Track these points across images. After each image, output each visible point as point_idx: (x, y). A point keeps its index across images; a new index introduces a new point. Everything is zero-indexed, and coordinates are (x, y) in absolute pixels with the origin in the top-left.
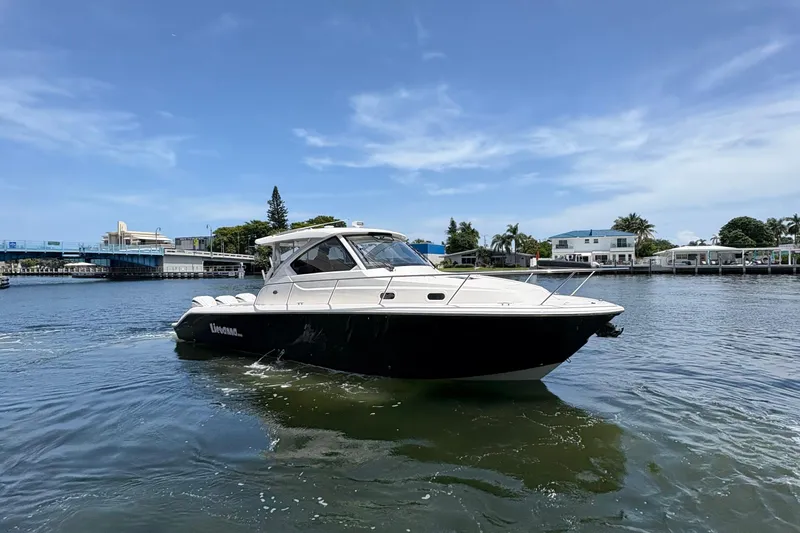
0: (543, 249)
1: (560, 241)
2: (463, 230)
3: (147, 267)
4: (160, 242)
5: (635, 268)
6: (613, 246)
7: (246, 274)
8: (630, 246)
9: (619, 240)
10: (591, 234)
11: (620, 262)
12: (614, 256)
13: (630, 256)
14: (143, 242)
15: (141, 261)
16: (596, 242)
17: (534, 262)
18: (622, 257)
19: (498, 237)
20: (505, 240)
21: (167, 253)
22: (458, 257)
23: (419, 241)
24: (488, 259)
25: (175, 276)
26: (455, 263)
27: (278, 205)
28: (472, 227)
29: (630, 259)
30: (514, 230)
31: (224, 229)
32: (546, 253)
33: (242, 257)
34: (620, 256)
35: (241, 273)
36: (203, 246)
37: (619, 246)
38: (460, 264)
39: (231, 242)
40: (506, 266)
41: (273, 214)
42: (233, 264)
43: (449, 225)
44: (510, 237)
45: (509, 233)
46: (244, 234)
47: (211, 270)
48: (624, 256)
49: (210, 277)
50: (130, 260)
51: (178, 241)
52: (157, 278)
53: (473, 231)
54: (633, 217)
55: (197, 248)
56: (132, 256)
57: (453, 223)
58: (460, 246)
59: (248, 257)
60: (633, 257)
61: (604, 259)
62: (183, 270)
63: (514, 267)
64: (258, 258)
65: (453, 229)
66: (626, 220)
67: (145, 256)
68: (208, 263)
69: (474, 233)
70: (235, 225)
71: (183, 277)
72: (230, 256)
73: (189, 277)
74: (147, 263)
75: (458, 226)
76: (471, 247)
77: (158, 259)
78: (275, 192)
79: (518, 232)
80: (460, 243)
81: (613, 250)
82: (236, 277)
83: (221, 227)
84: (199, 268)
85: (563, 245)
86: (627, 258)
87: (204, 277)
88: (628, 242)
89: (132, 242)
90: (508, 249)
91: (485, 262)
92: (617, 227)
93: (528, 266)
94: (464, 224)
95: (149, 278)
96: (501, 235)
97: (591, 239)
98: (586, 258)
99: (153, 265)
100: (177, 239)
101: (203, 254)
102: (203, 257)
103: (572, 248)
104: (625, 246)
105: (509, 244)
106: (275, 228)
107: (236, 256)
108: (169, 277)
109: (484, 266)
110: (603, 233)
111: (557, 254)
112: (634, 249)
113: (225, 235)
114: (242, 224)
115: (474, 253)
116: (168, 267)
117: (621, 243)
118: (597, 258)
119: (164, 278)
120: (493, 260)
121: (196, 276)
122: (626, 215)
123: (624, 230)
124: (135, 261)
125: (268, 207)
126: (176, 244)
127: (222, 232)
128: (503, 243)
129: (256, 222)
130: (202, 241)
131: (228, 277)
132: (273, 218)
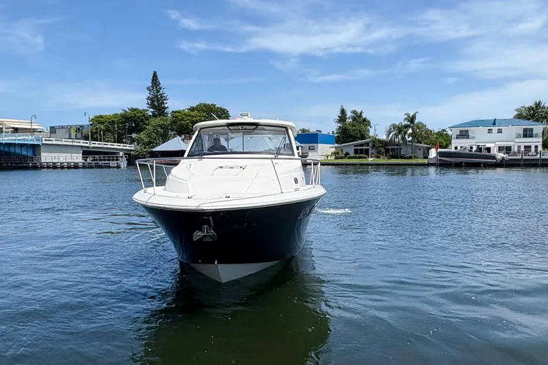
0: (442, 139)
1: (460, 131)
2: (354, 119)
3: (24, 156)
4: (34, 131)
5: (543, 160)
6: (519, 136)
7: (128, 164)
8: (537, 136)
9: (525, 130)
10: (494, 124)
11: (525, 154)
12: (519, 147)
13: (536, 147)
14: (16, 130)
15: (18, 151)
16: (500, 131)
17: (433, 153)
18: (528, 148)
19: (394, 126)
20: (401, 130)
21: (44, 142)
22: (350, 148)
23: (303, 131)
24: (383, 150)
25: (54, 167)
26: (347, 154)
27: (158, 92)
28: (364, 116)
29: (536, 151)
30: (412, 119)
31: (101, 117)
32: (445, 143)
33: (121, 146)
34: (525, 147)
35: (123, 163)
36: (79, 135)
37: (525, 136)
38: (352, 154)
39: (108, 130)
40: (402, 157)
41: (153, 101)
42: (112, 153)
43: (339, 113)
44: (407, 127)
45: (406, 122)
46: (121, 123)
47: (89, 161)
48: (530, 147)
49: (91, 167)
50: (6, 149)
51: (53, 130)
52: (35, 168)
53: (364, 120)
54: (538, 105)
55: (73, 136)
56: (9, 145)
57: (343, 112)
58: (351, 136)
59: (128, 147)
60: (540, 148)
61: (508, 149)
62: (62, 160)
63: (410, 158)
64: (138, 148)
65: (342, 118)
66: (530, 109)
67: (21, 145)
68: (87, 153)
69: (366, 122)
70: (112, 113)
71: (62, 167)
72: (109, 145)
73: (69, 167)
74: (24, 153)
75: (349, 114)
76: (363, 137)
77: (35, 148)
78: (155, 76)
79: (416, 122)
80: (352, 133)
81: (517, 140)
82: (118, 167)
83: (98, 115)
84: (78, 158)
85: (464, 135)
86: (533, 149)
87: (84, 167)
88: (534, 132)
89: (4, 129)
90: (403, 139)
91: (379, 152)
92: (519, 116)
93: (426, 157)
94: (354, 112)
95: (27, 168)
96: (397, 124)
97: (495, 129)
98: (489, 149)
99: (30, 154)
100: (51, 128)
101: (82, 143)
102: (82, 147)
103: (473, 138)
104: (531, 136)
105: (405, 133)
106: (154, 116)
107: (116, 146)
108: (48, 167)
109: (378, 157)
110: (507, 122)
111: (457, 145)
112: (541, 140)
113: (102, 123)
114: (119, 112)
115: (367, 144)
116: (46, 157)
117: (528, 133)
118: (500, 149)
119: (42, 167)
120: (387, 151)
121: (76, 166)
122: (531, 104)
123: (529, 119)
124: (12, 150)
125: (147, 94)
126: (51, 132)
127: (98, 120)
128: (400, 132)
129: (133, 110)
130: (79, 129)
131: (109, 167)
132: (153, 106)
